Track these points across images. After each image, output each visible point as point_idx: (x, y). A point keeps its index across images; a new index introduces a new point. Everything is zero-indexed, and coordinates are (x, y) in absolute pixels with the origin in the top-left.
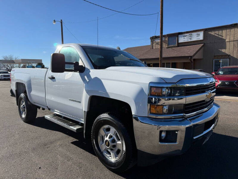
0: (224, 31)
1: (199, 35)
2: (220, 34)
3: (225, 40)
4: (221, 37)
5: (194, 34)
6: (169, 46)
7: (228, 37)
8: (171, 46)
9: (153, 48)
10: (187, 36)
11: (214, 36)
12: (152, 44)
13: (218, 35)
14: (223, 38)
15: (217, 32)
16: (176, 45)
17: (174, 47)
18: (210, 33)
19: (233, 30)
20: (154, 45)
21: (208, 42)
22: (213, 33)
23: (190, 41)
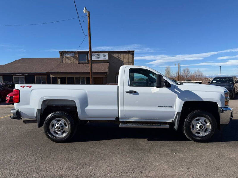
0: (122, 55)
1: (105, 55)
2: (119, 57)
3: (123, 61)
4: (120, 59)
5: (101, 54)
6: (80, 62)
7: (125, 60)
8: (82, 62)
9: (62, 62)
10: (95, 55)
11: (115, 57)
12: (62, 59)
13: (118, 57)
14: (121, 60)
15: (117, 55)
16: (87, 62)
17: (86, 63)
18: (112, 55)
19: (127, 55)
20: (64, 59)
21: (112, 62)
22: (114, 55)
23: (98, 59)
